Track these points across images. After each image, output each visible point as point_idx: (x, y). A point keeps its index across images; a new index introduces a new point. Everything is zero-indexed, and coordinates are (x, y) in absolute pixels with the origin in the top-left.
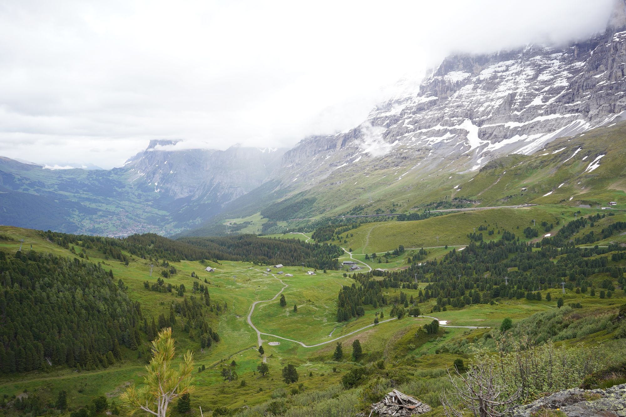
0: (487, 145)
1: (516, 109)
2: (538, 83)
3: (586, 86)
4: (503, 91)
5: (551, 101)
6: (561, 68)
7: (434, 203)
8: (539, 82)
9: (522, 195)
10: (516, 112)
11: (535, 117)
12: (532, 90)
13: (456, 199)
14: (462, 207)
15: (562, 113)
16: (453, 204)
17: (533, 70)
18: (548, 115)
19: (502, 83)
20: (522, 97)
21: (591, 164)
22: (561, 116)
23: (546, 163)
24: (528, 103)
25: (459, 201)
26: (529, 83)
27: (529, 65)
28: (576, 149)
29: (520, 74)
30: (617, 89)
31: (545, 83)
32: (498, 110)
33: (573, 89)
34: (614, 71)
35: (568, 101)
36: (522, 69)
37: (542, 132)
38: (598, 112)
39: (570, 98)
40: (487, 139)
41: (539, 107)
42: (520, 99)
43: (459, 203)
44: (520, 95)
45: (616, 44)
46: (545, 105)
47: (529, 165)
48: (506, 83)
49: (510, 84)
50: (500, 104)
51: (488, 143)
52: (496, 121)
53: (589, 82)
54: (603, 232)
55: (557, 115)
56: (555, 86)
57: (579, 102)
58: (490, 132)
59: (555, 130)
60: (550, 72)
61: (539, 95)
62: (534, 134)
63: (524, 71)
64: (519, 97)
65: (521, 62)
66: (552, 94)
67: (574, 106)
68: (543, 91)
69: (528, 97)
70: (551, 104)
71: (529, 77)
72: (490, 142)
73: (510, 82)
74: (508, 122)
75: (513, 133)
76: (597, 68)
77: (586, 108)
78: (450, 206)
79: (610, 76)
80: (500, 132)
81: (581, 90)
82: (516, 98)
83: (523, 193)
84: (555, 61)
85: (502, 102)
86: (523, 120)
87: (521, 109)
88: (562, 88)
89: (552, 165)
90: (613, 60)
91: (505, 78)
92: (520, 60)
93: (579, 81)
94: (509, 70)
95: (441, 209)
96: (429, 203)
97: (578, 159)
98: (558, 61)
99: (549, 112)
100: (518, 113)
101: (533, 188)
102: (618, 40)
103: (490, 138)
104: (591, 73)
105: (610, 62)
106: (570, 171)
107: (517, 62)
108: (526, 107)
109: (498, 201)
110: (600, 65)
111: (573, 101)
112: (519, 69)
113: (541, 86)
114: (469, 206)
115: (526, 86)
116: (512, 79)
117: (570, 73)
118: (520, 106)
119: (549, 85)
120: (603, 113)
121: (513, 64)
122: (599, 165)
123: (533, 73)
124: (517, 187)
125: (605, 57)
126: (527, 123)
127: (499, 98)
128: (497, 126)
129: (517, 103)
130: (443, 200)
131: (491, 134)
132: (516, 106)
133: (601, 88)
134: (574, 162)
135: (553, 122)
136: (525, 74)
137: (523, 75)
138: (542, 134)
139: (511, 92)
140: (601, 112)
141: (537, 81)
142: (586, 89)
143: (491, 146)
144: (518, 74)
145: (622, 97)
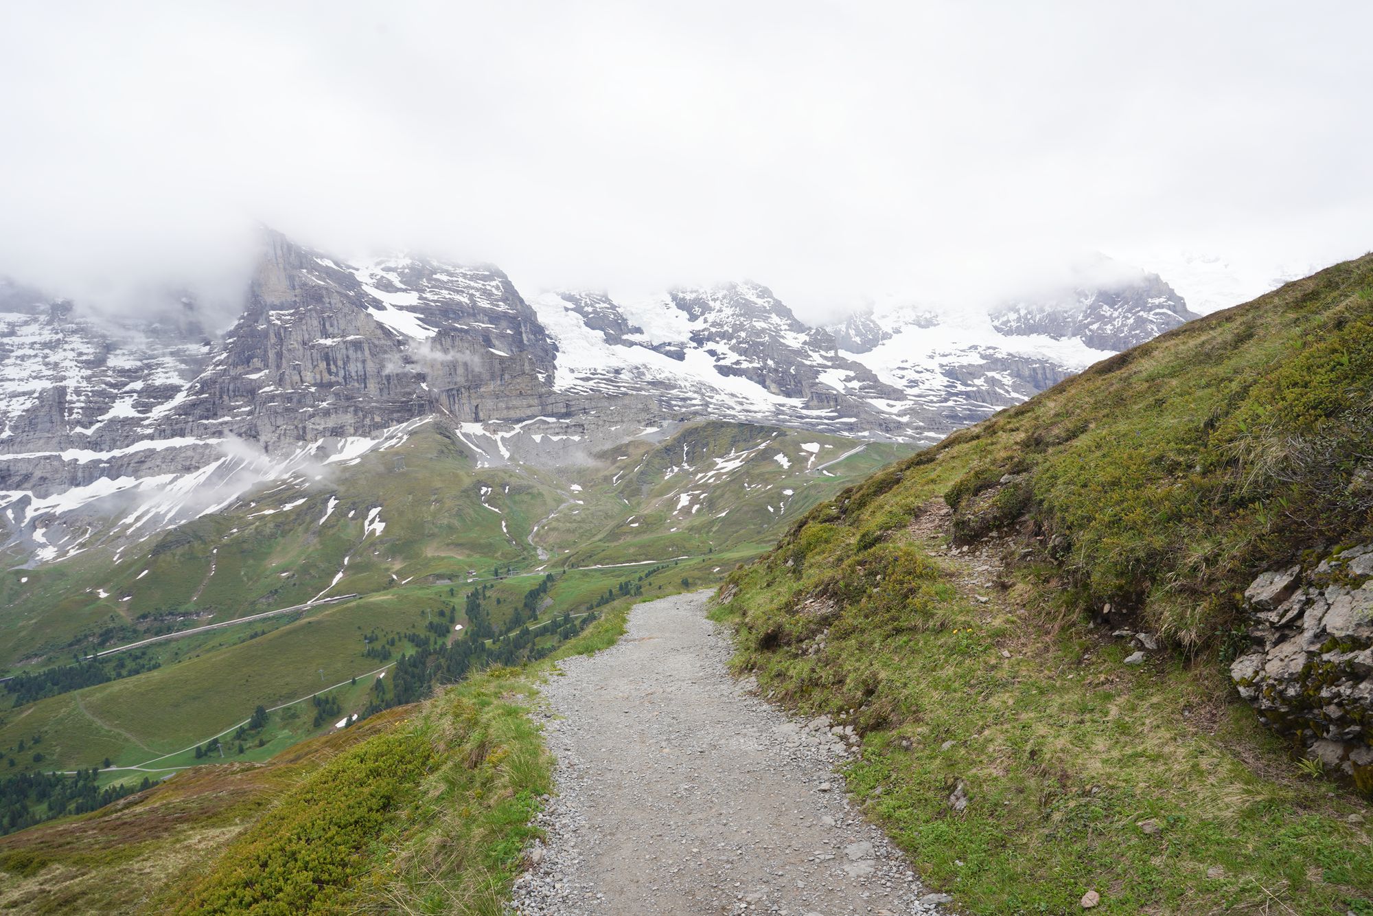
0: (25, 501)
1: (78, 423)
2: (110, 373)
3: (234, 391)
4: (22, 380)
5: (159, 412)
6: (155, 349)
7: (86, 637)
8: (114, 371)
9: (295, 585)
10: (79, 429)
11: (133, 442)
12: (103, 386)
13: (144, 617)
14: (169, 630)
15: (200, 437)
16: (142, 627)
17: (88, 343)
18: (165, 438)
19: (7, 361)
20: (82, 398)
21: (367, 523)
22: (201, 443)
23: (287, 527)
24: (103, 410)
25: (155, 619)
26: (86, 369)
27: (74, 332)
28: (327, 500)
29: (55, 347)
30: (299, 402)
31: (131, 375)
32: (29, 422)
33: (210, 394)
34: (287, 373)
35: (206, 414)
36: (60, 336)
37: (169, 472)
38: (279, 438)
39: (208, 410)
40: (18, 486)
41: (137, 422)
42: (78, 401)
43: (157, 624)
44: (78, 392)
45: (279, 329)
46: (148, 418)
47: (258, 532)
48: (18, 362)
49: (36, 367)
50: (25, 407)
51: (26, 496)
52: (30, 446)
53: (238, 383)
54: (526, 605)
55: (189, 441)
56: (157, 383)
57: (227, 419)
58: (25, 472)
59: (198, 468)
60: (131, 353)
61: (123, 398)
62: (152, 475)
63: (66, 342)
64: (75, 398)
65: (49, 323)
66: (155, 398)
67: (221, 424)
68: (127, 388)
69: (96, 399)
70: (167, 418)
71: (84, 358)
72: (30, 493)
73: (32, 360)
74: (67, 449)
75: (91, 473)
76: (248, 362)
77: (250, 429)
78: (135, 635)
79: (281, 380)
80: (56, 471)
81: (225, 398)
82: (68, 398)
83: (292, 581)
84: (132, 333)
85: (28, 405)
86: (103, 447)
87: (91, 424)
88: (176, 389)
89: (300, 529)
90: (279, 355)
91: (13, 351)
92: (43, 318)
93: (220, 380)
94: (19, 333)
95: (115, 645)
96: (69, 638)
97: (342, 516)
98: (142, 335)
99: (168, 432)
100: (89, 432)
101: (305, 570)
102: (279, 322)
103: (26, 485)
104: (240, 369)
105: (271, 354)
106: (345, 538)
107: (35, 320)
108: (99, 418)
109: (253, 603)
110: (252, 358)
111: (215, 414)
112: (47, 336)
113: (120, 379)
114: (185, 626)
115: (81, 374)
116: (36, 356)
117: (183, 362)
118: (84, 415)
119: (138, 378)
120: (287, 440)
121: (26, 323)
122: (383, 524)
123: (91, 351)
124: (268, 573)
125: (259, 345)
126: (117, 453)
127: (14, 395)
128: (40, 458)
129: (76, 410)
130: (111, 625)
131: (27, 477)
132: (74, 416)
133: (272, 398)
134: (338, 521)
135: (190, 453)
136: (73, 350)
137: (65, 350)
138: (171, 477)
139: (48, 385)
140: (282, 438)
141: (109, 368)
142: (235, 396)
143: (36, 503)
144: (52, 346)
145: (312, 416)
